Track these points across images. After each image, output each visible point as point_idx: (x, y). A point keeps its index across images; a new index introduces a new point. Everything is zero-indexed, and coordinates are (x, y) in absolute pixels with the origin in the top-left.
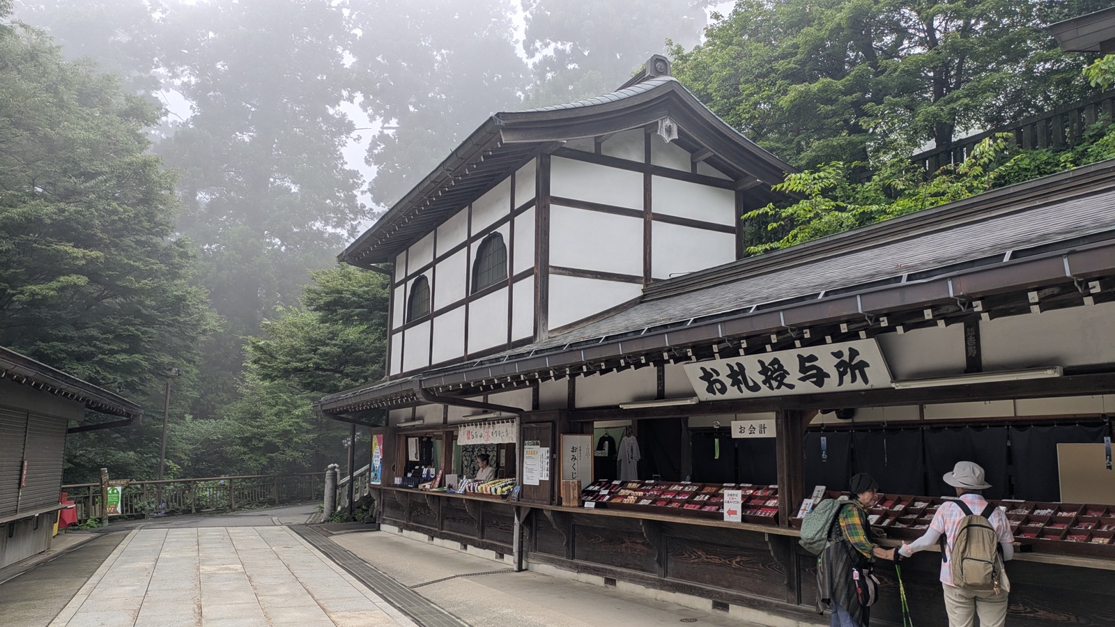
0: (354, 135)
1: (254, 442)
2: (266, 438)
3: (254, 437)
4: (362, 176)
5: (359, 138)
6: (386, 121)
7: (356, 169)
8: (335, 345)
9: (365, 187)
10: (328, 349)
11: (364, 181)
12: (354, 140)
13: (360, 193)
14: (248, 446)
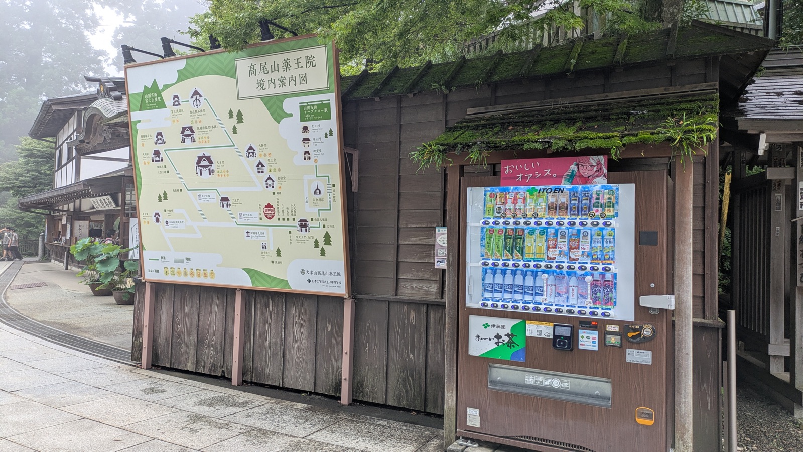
0: (99, 28)
1: (18, 222)
2: (25, 219)
3: (18, 219)
4: (108, 54)
5: (103, 31)
6: (126, 16)
7: (104, 49)
8: (28, 177)
9: (110, 61)
10: (23, 178)
11: (110, 58)
12: (100, 31)
13: (107, 65)
14: (15, 224)
